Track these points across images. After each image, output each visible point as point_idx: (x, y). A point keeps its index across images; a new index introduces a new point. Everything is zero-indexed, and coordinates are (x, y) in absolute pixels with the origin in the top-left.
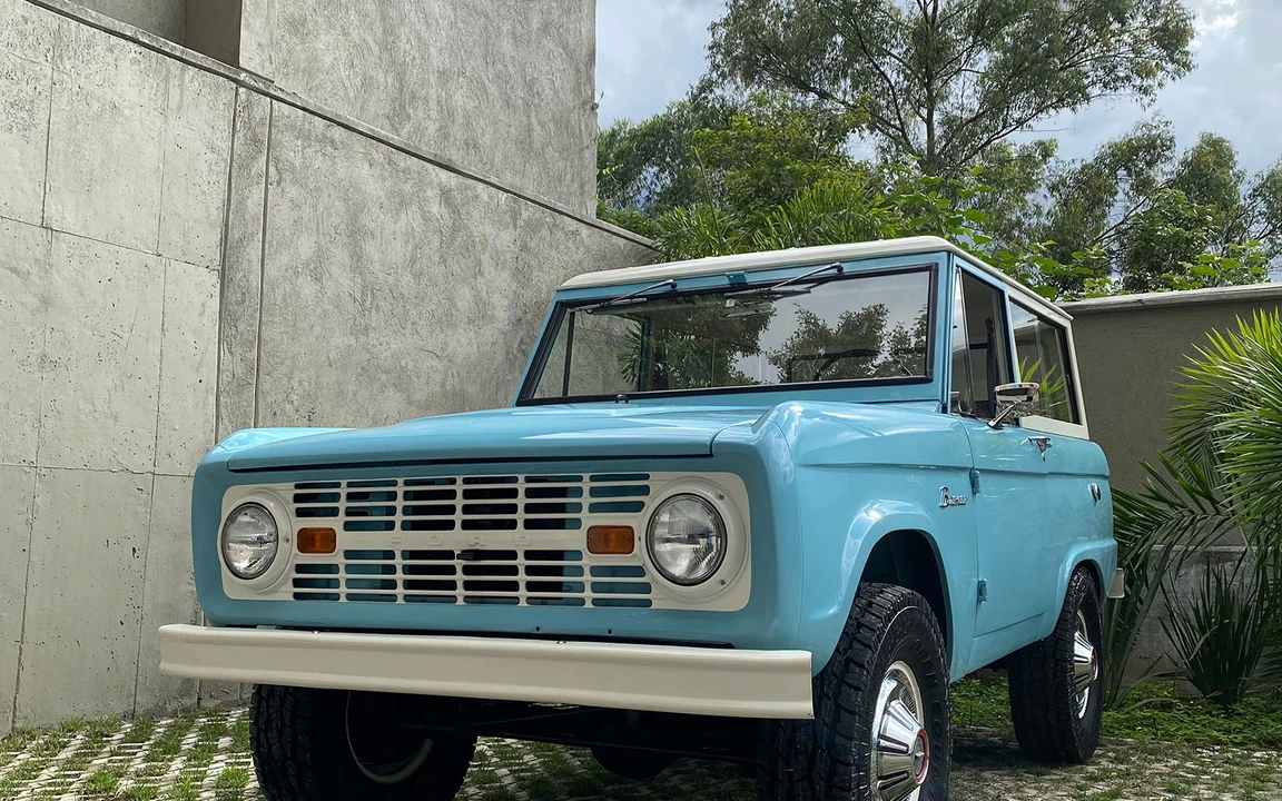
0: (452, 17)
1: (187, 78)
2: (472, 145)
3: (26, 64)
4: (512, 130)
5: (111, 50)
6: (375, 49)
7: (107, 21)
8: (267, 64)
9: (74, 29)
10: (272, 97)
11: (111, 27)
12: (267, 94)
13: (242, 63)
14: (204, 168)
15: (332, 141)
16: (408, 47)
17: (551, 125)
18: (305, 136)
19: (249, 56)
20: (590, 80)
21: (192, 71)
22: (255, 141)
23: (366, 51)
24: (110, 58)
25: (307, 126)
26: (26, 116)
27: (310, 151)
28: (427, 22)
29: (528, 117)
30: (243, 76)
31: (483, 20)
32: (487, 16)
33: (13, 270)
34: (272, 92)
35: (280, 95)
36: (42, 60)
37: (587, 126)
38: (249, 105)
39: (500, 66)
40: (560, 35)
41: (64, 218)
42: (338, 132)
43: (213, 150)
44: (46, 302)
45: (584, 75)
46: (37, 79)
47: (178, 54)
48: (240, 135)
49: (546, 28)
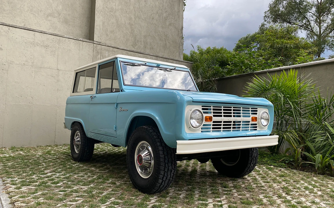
0: (147, 25)
1: (84, 44)
2: (152, 48)
3: (54, 45)
4: (162, 44)
5: (69, 41)
6: (129, 34)
7: (68, 37)
8: (100, 40)
9: (62, 39)
10: (101, 45)
11: (69, 37)
12: (100, 45)
13: (94, 40)
14: (88, 58)
15: (114, 51)
16: (137, 32)
17: (172, 43)
18: (108, 51)
19: (96, 38)
20: (182, 33)
21: (85, 42)
22: (98, 53)
23: (127, 34)
24: (69, 42)
25: (109, 49)
26: (54, 53)
27: (109, 53)
28: (141, 27)
29: (166, 41)
30: (95, 42)
31: (154, 25)
32: (155, 24)
33: (52, 76)
34: (101, 44)
35: (103, 44)
36: (56, 44)
37: (181, 42)
38: (96, 47)
39: (158, 33)
40: (174, 25)
41: (61, 68)
42: (115, 50)
43: (89, 55)
44: (58, 81)
45: (180, 32)
46: (56, 47)
47: (82, 40)
48: (95, 52)
49: (170, 24)
